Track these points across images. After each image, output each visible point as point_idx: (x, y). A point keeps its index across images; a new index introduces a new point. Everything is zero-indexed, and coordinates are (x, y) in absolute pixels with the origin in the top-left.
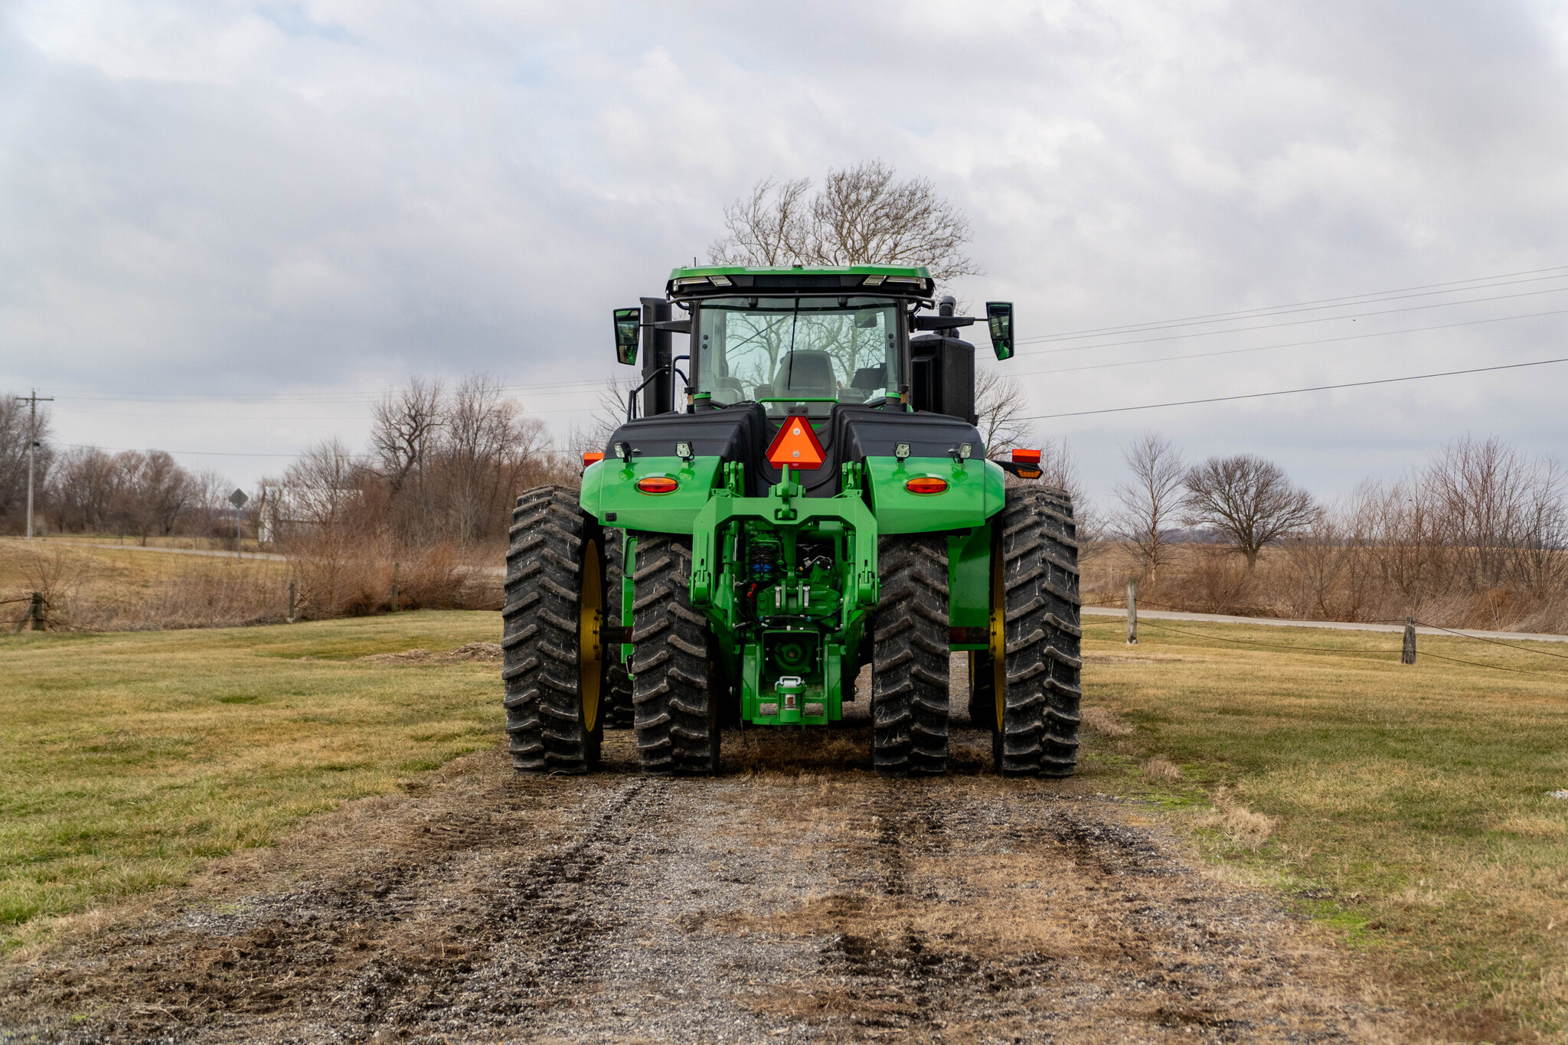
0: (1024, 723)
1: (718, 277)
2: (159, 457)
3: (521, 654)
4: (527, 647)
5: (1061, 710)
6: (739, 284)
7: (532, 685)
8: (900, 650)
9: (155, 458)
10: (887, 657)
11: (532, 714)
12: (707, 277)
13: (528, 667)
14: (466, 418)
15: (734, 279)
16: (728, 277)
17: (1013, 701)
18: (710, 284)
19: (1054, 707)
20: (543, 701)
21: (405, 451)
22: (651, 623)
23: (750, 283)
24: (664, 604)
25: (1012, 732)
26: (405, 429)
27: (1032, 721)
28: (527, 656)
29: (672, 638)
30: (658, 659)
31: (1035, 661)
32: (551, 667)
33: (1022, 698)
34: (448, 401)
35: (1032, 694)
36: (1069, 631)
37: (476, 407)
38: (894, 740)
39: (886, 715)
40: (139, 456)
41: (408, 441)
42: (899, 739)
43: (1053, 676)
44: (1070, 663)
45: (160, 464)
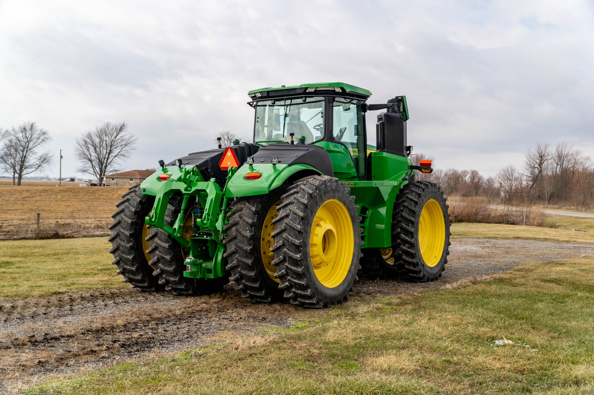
2: (474, 172)
5: (295, 279)
8: (232, 248)
9: (473, 172)
10: (228, 251)
14: (560, 157)
19: (291, 277)
21: (538, 168)
26: (538, 161)
33: (279, 272)
34: (552, 151)
35: (282, 270)
36: (293, 242)
37: (563, 152)
38: (239, 287)
39: (233, 275)
40: (468, 172)
41: (539, 165)
43: (288, 263)
44: (293, 257)
45: (474, 174)
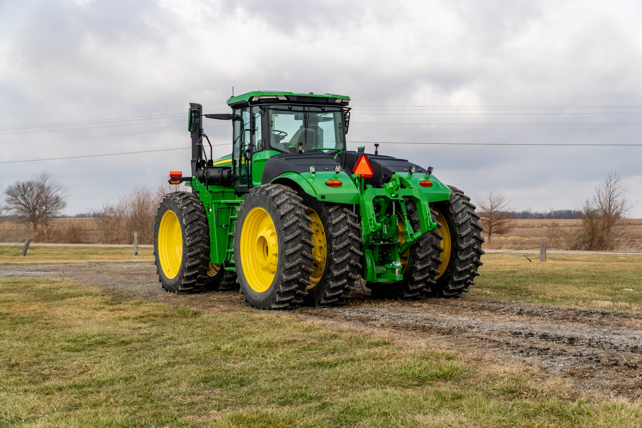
0: (462, 276)
1: (281, 96)
3: (295, 257)
4: (297, 254)
6: (291, 99)
7: (298, 271)
8: (429, 250)
10: (424, 252)
11: (295, 284)
12: (276, 96)
13: (299, 263)
15: (289, 97)
16: (286, 96)
17: (461, 268)
18: (277, 99)
19: (474, 269)
20: (301, 277)
22: (343, 242)
23: (295, 99)
24: (346, 233)
25: (457, 280)
27: (465, 275)
28: (297, 258)
29: (352, 248)
30: (347, 257)
31: (471, 252)
32: (306, 262)
33: (464, 266)
35: (468, 265)
38: (418, 286)
39: (419, 276)
42: (421, 285)
43: (476, 257)
